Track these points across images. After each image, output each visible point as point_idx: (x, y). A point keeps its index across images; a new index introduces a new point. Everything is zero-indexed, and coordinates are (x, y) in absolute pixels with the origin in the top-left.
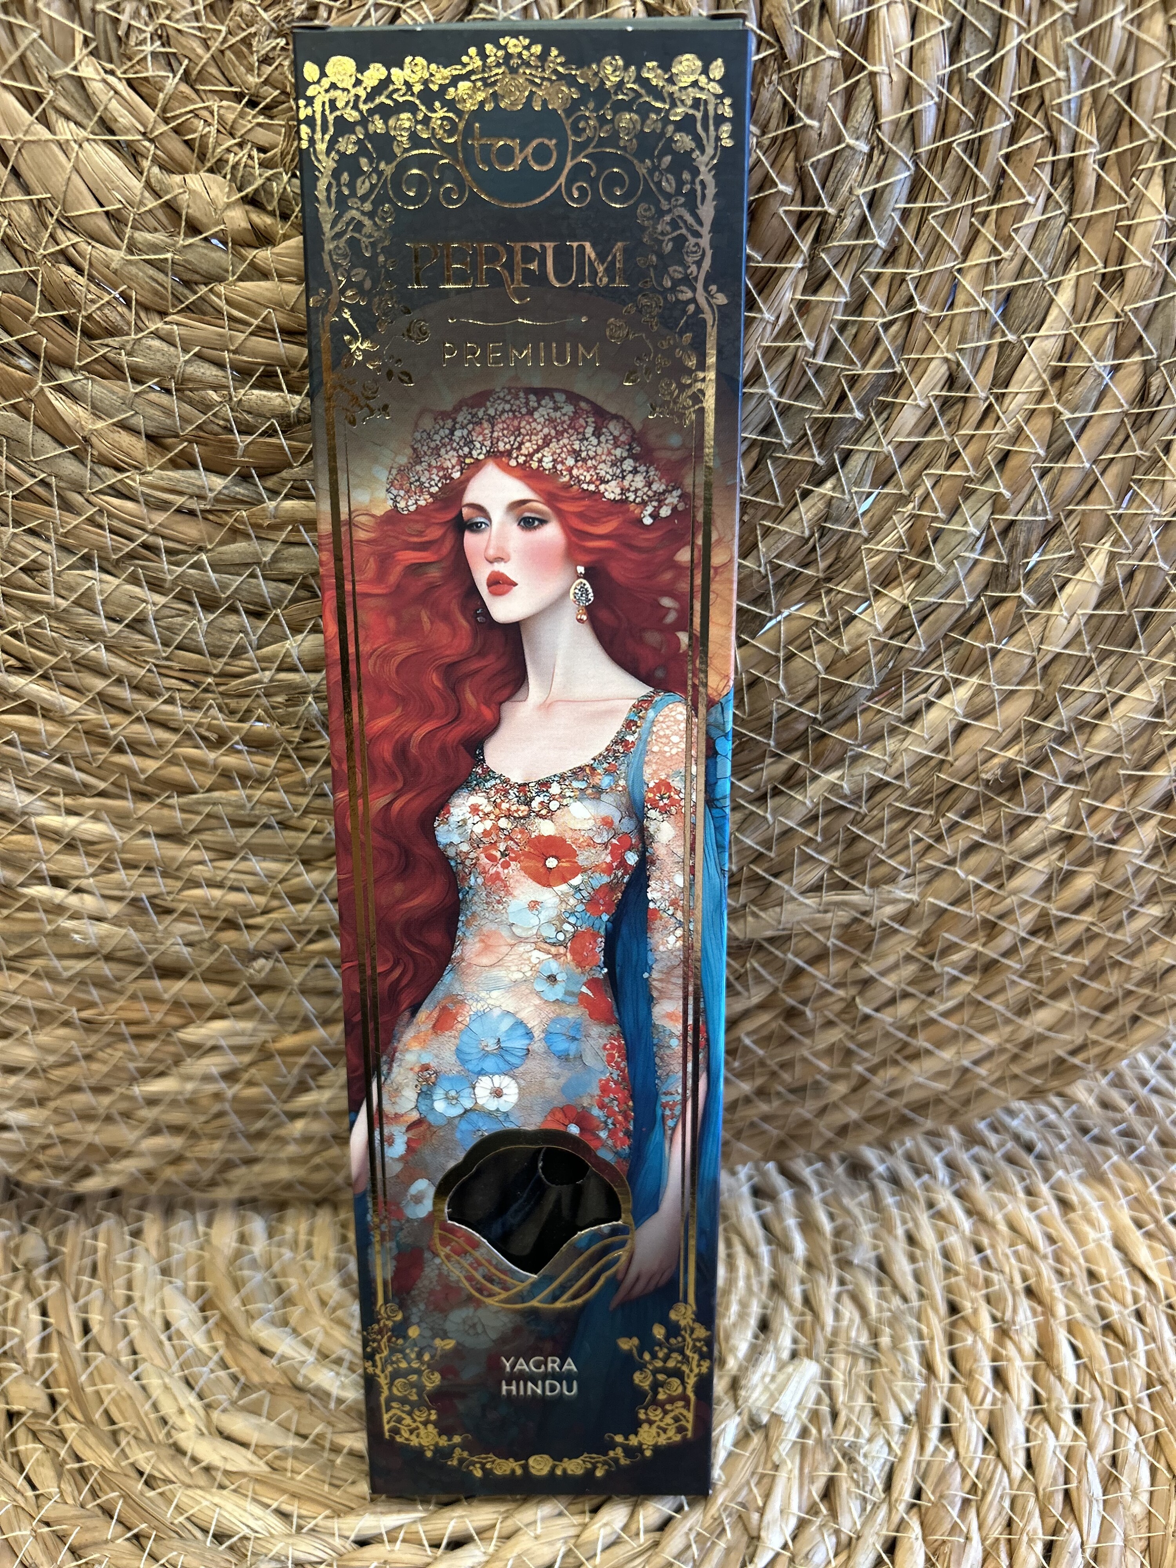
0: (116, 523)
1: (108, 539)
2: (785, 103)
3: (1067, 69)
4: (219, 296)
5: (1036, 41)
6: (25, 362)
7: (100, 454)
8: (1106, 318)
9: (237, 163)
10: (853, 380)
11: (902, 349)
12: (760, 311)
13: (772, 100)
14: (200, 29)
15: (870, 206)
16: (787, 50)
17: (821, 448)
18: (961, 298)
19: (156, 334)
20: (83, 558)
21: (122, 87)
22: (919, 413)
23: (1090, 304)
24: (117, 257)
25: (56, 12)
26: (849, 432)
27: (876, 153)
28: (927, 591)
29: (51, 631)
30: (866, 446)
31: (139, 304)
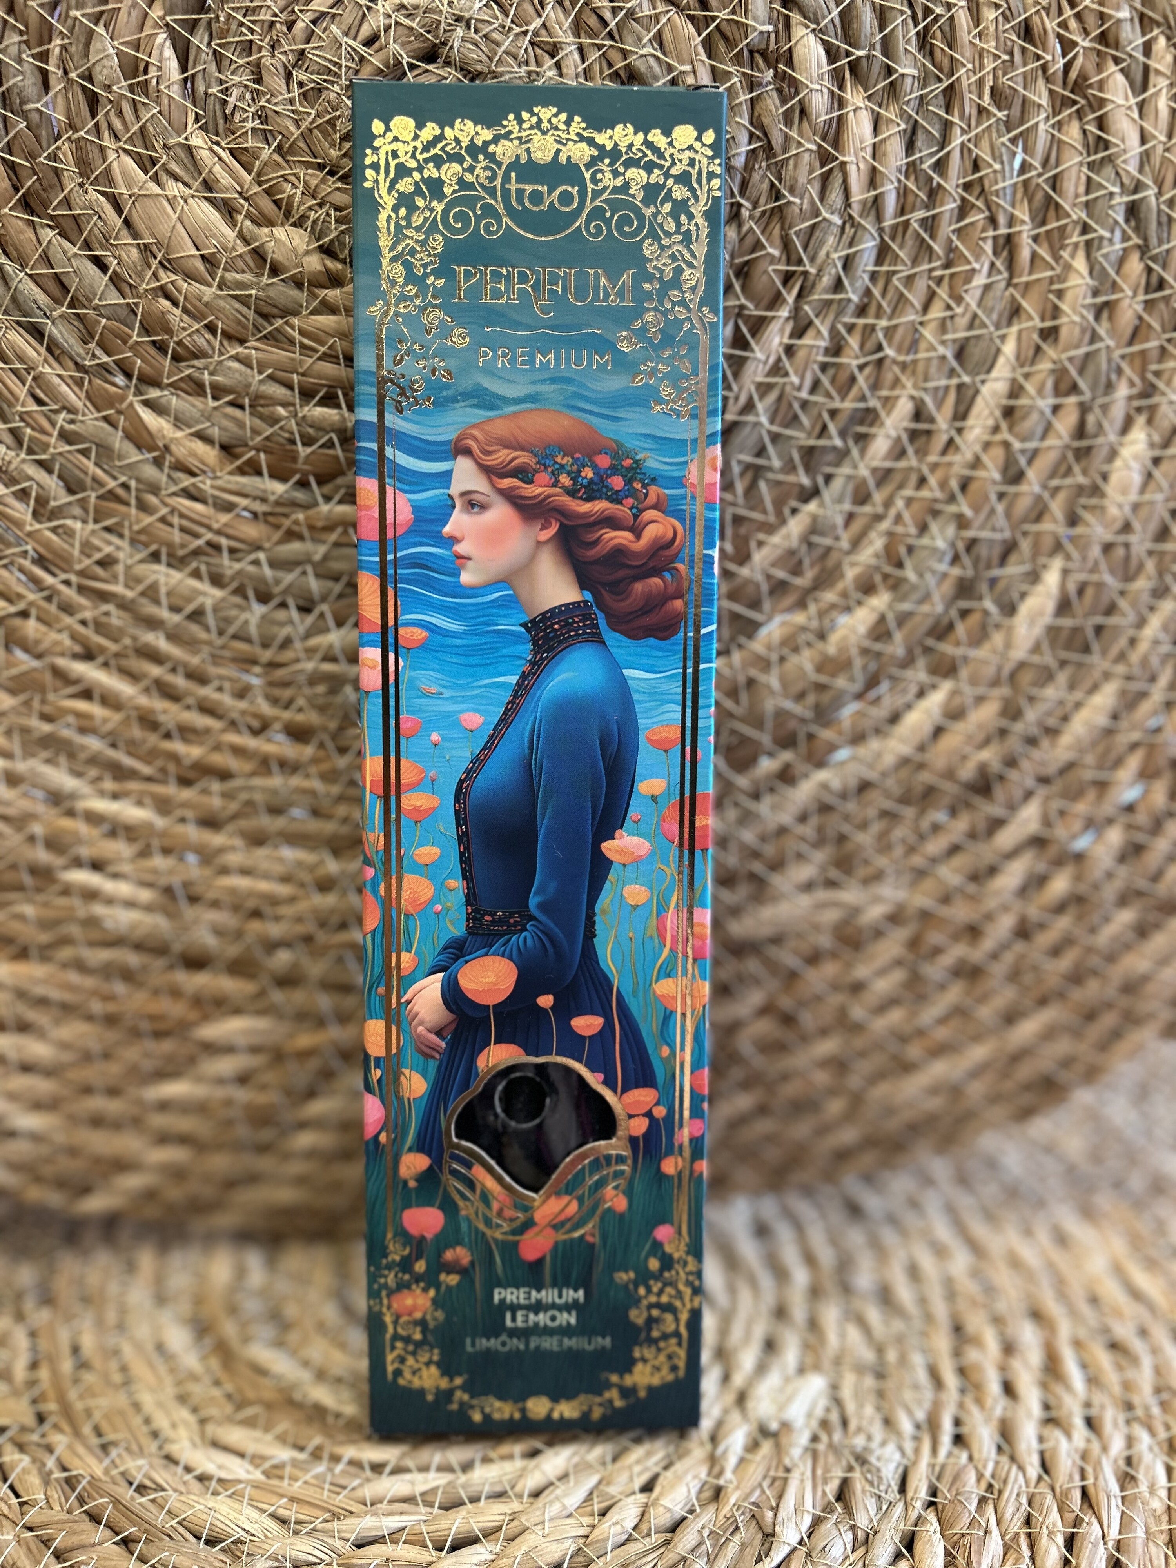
0: (185, 523)
1: (177, 537)
2: (772, 185)
3: (1002, 163)
4: (292, 327)
5: (977, 141)
6: (120, 380)
7: (178, 461)
8: (1044, 366)
9: (318, 219)
10: (833, 413)
11: (875, 386)
12: (752, 351)
13: (762, 181)
14: (293, 111)
15: (844, 268)
16: (773, 142)
17: (806, 471)
18: (923, 345)
19: (236, 358)
20: (151, 554)
21: (225, 155)
22: (890, 442)
23: (1031, 353)
24: (209, 292)
25: (175, 92)
26: (830, 457)
27: (848, 226)
28: (903, 598)
29: (117, 618)
30: (845, 470)
31: (224, 333)
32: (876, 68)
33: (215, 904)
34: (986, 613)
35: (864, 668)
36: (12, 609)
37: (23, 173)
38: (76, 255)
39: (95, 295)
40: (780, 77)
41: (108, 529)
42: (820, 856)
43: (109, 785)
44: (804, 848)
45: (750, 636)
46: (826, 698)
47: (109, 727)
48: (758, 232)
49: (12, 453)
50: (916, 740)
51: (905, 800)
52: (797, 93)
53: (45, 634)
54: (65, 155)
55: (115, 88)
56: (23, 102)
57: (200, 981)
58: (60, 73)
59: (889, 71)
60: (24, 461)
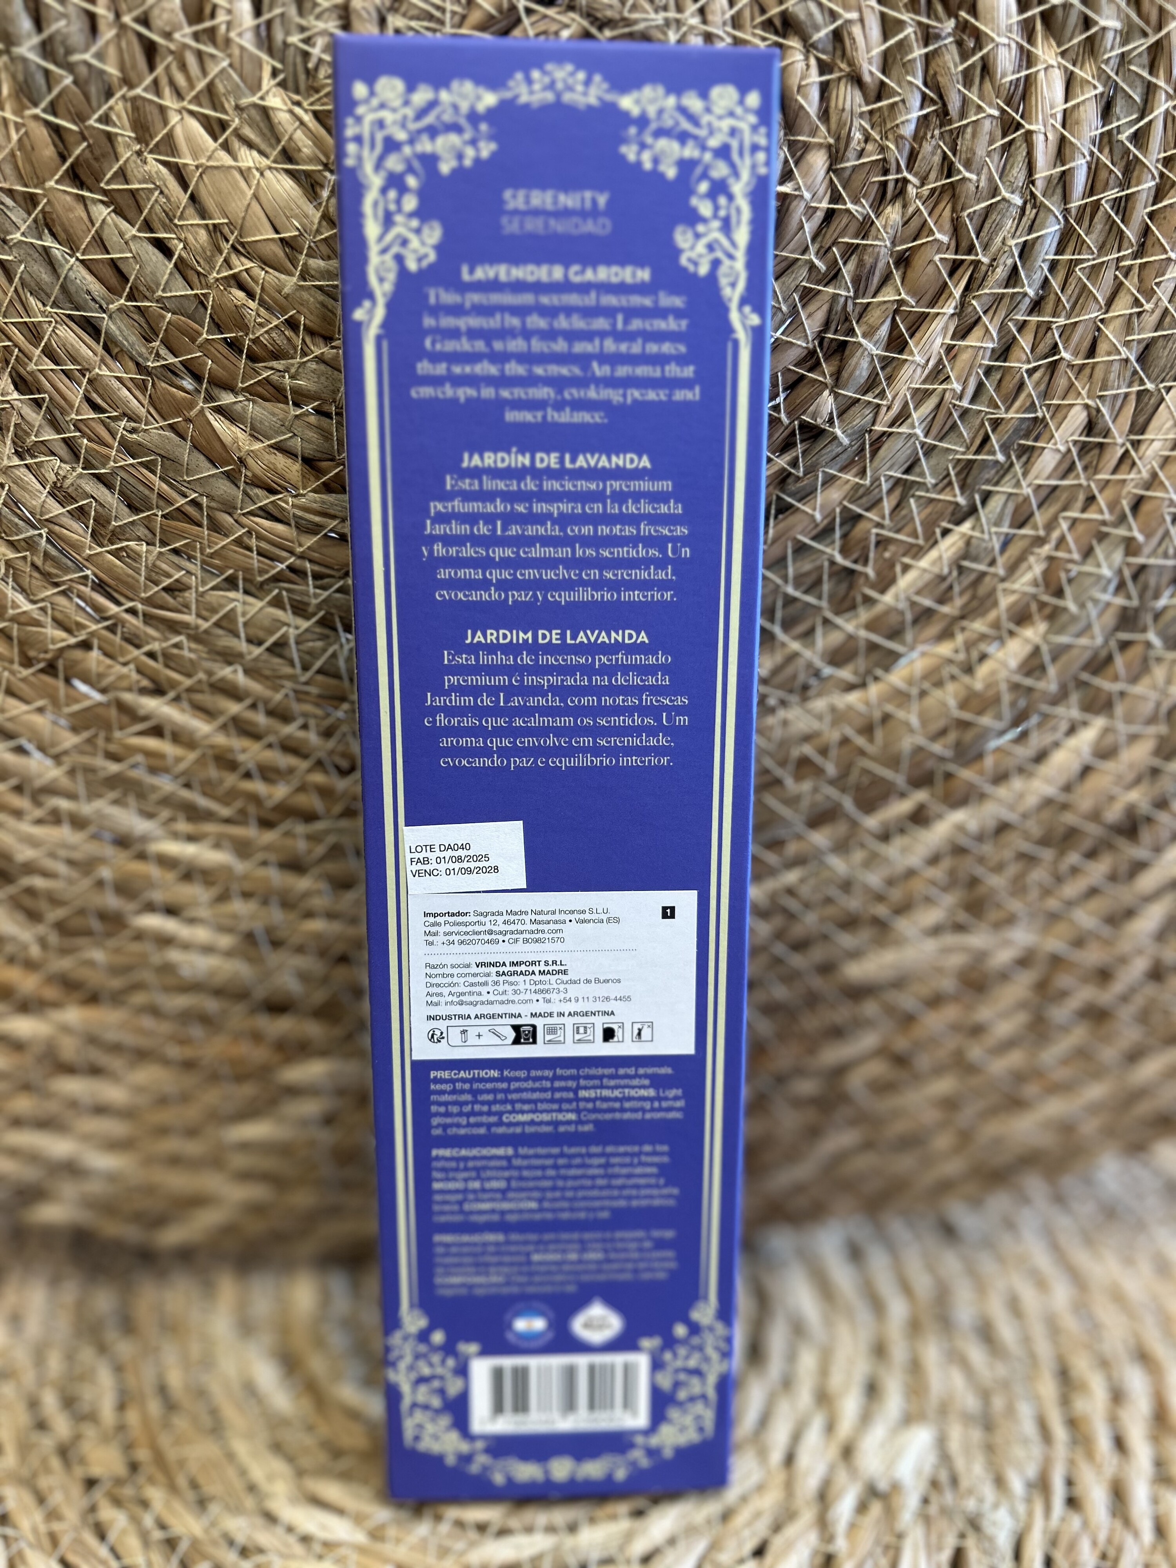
0: (264, 545)
1: (255, 561)
2: (945, 156)
6: (188, 383)
7: (254, 475)
10: (996, 423)
11: (1045, 395)
12: (911, 353)
13: (933, 154)
15: (1021, 256)
16: (949, 107)
17: (963, 488)
18: (1102, 347)
19: (321, 359)
20: (226, 580)
21: (307, 118)
22: (1058, 457)
24: (290, 282)
25: (248, 42)
26: (990, 474)
27: (1028, 206)
28: (1060, 631)
29: (189, 651)
30: (1006, 488)
31: (306, 328)
32: (1073, 19)
33: (300, 949)
34: (1148, 645)
35: (1013, 704)
36: (72, 641)
37: (70, 139)
38: (134, 237)
39: (158, 285)
40: (963, 27)
41: (176, 551)
42: (949, 900)
43: (183, 826)
44: (933, 891)
45: (887, 669)
46: (969, 736)
47: (182, 766)
48: (926, 214)
49: (68, 467)
50: (1062, 780)
51: (1044, 841)
52: (979, 46)
53: (110, 667)
54: (119, 117)
55: (177, 36)
56: (69, 52)
57: (282, 1026)
58: (111, 16)
59: (1087, 23)
60: (80, 476)
